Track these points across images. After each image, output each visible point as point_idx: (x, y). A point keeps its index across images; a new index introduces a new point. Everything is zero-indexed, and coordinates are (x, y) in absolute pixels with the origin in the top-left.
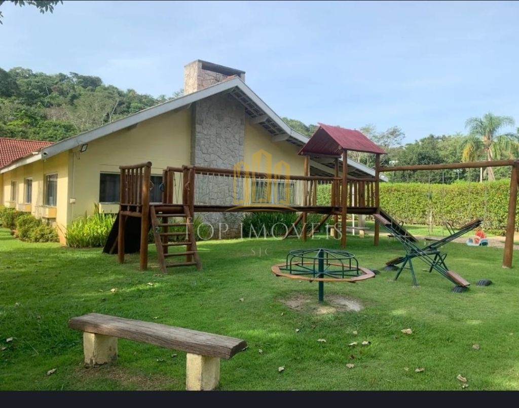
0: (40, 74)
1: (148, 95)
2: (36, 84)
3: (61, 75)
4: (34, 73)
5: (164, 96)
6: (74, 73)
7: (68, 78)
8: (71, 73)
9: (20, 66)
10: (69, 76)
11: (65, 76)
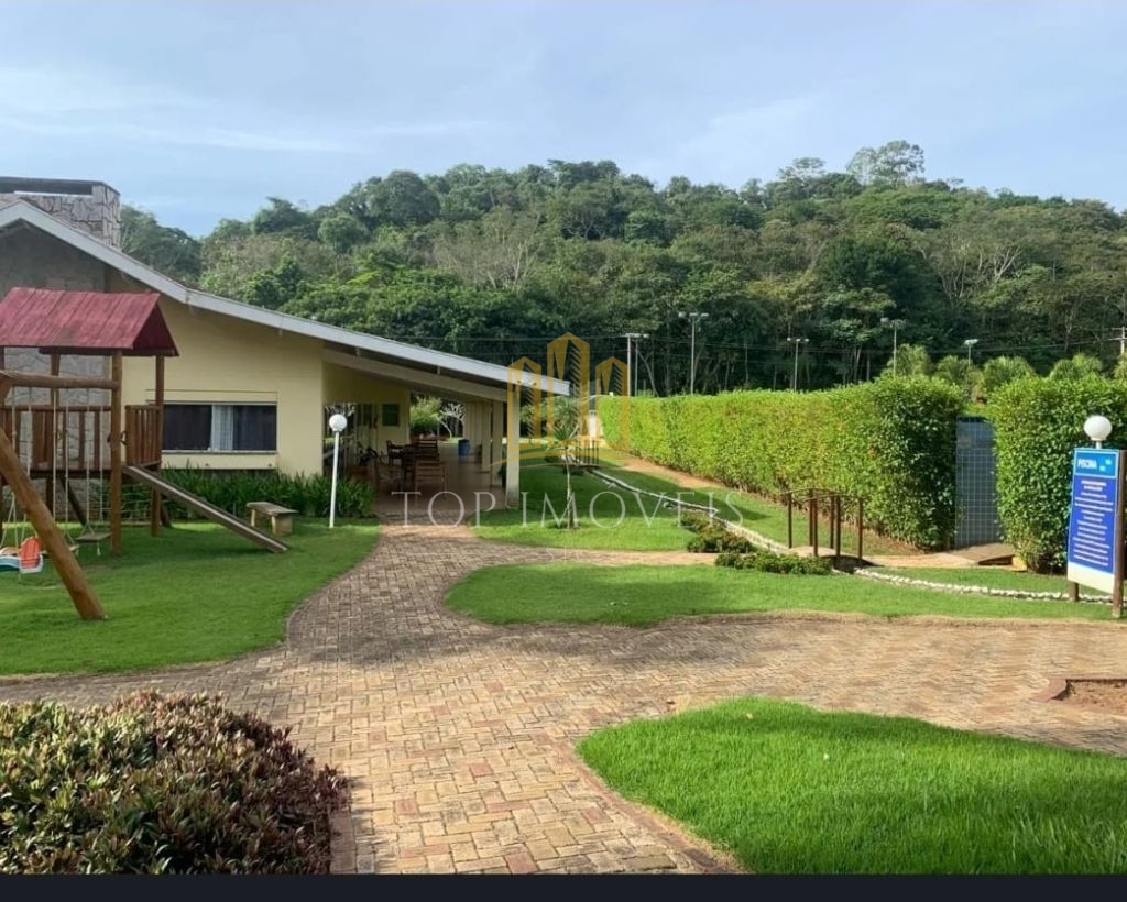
0: (496, 171)
1: (716, 184)
2: (478, 193)
3: (532, 168)
4: (488, 170)
5: (755, 182)
6: (556, 161)
7: (545, 171)
8: (550, 160)
9: (462, 162)
10: (546, 167)
11: (539, 169)
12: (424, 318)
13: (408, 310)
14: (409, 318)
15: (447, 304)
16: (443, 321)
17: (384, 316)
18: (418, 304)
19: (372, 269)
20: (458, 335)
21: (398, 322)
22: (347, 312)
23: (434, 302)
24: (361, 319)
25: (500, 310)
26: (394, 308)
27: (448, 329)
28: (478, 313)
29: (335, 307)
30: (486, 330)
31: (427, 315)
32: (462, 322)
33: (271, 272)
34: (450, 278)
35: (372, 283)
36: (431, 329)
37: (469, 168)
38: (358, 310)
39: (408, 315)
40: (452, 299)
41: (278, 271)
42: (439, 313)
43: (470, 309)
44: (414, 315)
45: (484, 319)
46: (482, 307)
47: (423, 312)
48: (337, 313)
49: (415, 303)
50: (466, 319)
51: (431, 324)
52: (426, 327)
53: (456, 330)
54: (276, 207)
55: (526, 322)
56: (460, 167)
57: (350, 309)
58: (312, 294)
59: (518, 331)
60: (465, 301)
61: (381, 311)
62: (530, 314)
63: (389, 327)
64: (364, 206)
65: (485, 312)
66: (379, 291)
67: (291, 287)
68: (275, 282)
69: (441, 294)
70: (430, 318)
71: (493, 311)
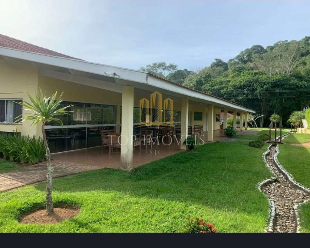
12: (248, 87)
13: (242, 84)
14: (243, 87)
15: (257, 81)
16: (254, 87)
17: (234, 87)
18: (246, 82)
19: (234, 73)
20: (260, 91)
21: (239, 88)
22: (222, 86)
23: (252, 81)
24: (226, 88)
25: (278, 81)
26: (237, 84)
27: (256, 90)
28: (269, 83)
29: (219, 85)
30: (271, 89)
31: (249, 85)
32: (262, 87)
33: (201, 77)
34: (260, 73)
35: (233, 77)
36: (250, 90)
37: (282, 42)
38: (226, 85)
39: (242, 85)
40: (259, 79)
41: (204, 76)
42: (253, 84)
43: (265, 82)
44: (244, 86)
45: (271, 85)
46: (270, 81)
47: (248, 84)
48: (219, 87)
49: (245, 81)
50: (264, 85)
51: (250, 88)
52: (248, 90)
53: (259, 90)
54: (216, 61)
55: (290, 86)
56: (279, 42)
57: (223, 85)
58: (212, 82)
59: (285, 89)
60: (264, 79)
61: (233, 85)
62: (291, 82)
63: (235, 90)
64: (244, 58)
65: (271, 83)
66: (234, 79)
67: (207, 80)
68: (203, 79)
69: (255, 78)
70: (250, 86)
71: (275, 82)
